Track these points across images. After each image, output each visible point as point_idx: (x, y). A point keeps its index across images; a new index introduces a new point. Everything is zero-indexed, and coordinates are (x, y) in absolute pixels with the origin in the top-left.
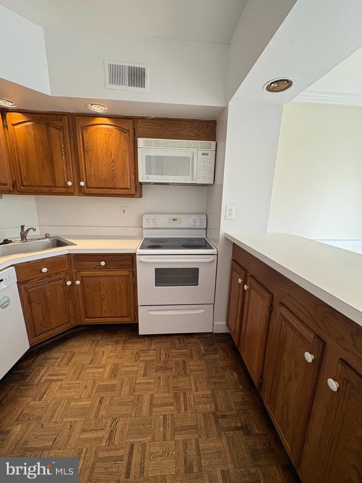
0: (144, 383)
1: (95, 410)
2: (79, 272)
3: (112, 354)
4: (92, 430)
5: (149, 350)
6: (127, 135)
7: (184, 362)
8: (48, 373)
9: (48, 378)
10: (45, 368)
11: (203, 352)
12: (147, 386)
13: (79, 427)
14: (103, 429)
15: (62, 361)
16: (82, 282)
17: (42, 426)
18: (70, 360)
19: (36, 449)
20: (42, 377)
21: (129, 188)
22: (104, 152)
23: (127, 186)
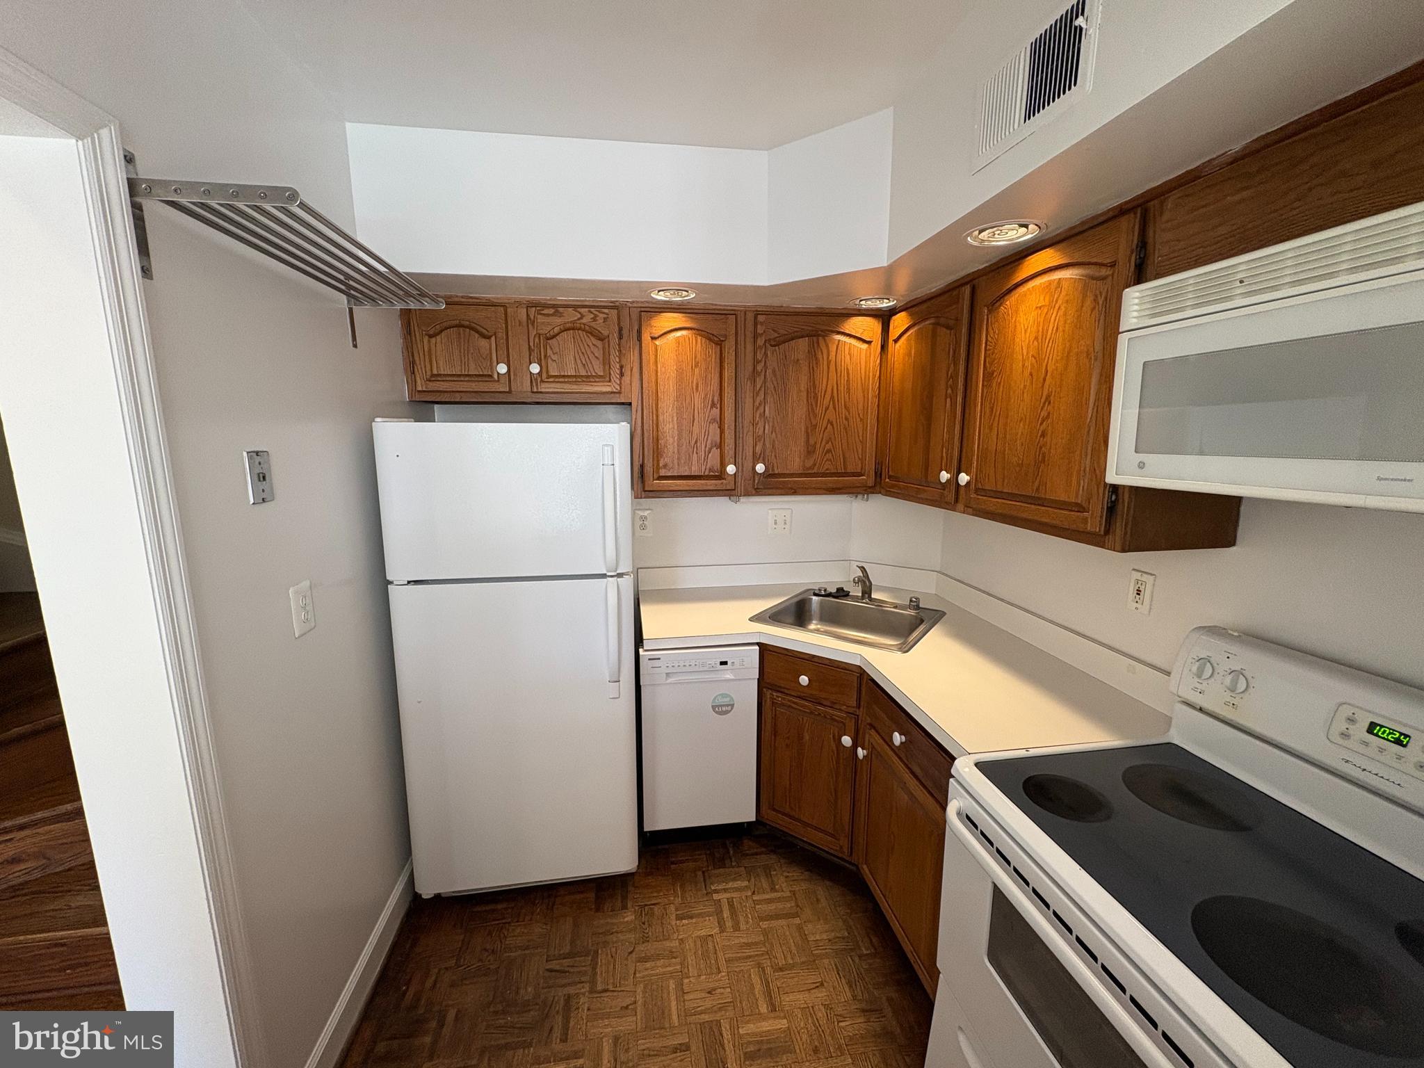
1: (659, 1044)
2: (871, 727)
3: (821, 1014)
4: (616, 1060)
6: (1107, 286)
8: (735, 895)
9: (724, 901)
13: (626, 1025)
15: (771, 901)
16: (870, 758)
18: (775, 917)
19: (594, 967)
21: (1086, 507)
22: (1027, 373)
23: (1077, 496)
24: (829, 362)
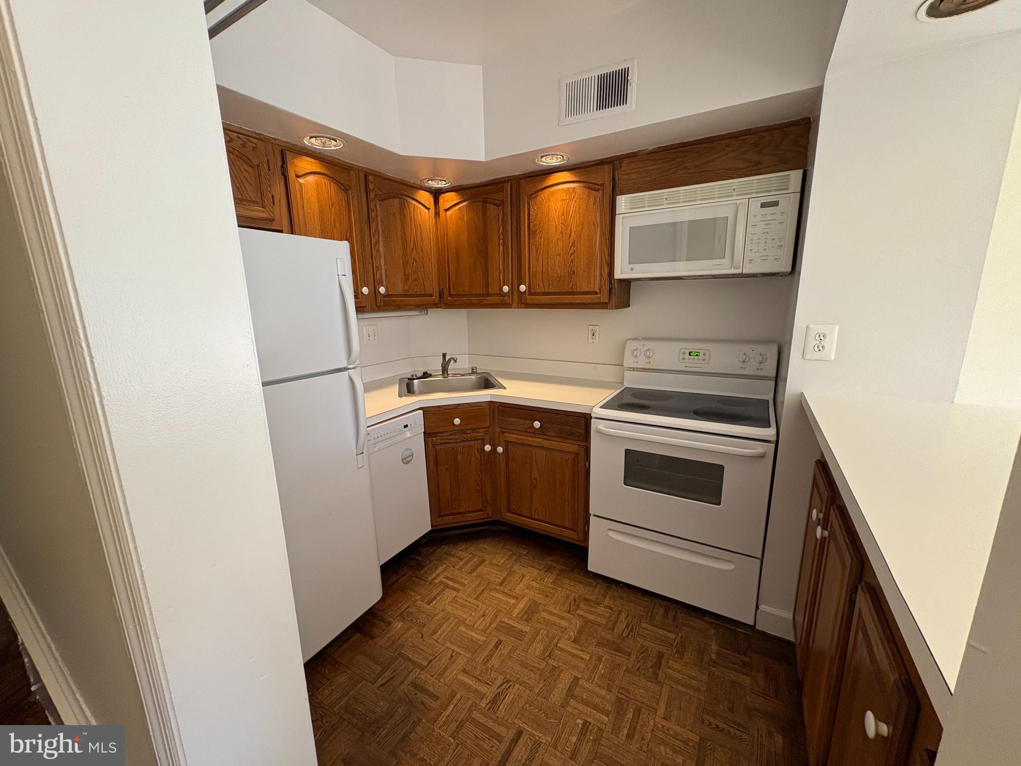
0: (569, 653)
1: (487, 652)
2: (503, 433)
3: (535, 584)
4: (475, 677)
5: (598, 604)
6: (600, 194)
7: (660, 655)
8: (445, 574)
9: (443, 580)
10: (445, 566)
11: (714, 656)
12: (573, 659)
13: (461, 662)
14: (489, 685)
15: (466, 564)
16: (506, 450)
17: (422, 637)
18: (476, 568)
19: (409, 659)
20: (438, 575)
21: (598, 292)
22: (559, 231)
23: (594, 288)
24: (411, 218)
